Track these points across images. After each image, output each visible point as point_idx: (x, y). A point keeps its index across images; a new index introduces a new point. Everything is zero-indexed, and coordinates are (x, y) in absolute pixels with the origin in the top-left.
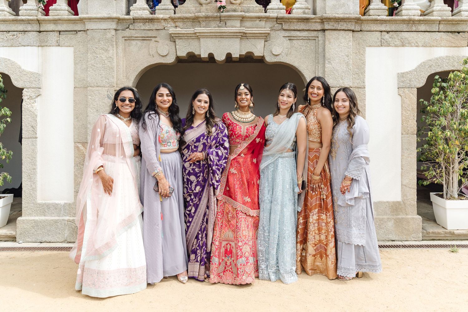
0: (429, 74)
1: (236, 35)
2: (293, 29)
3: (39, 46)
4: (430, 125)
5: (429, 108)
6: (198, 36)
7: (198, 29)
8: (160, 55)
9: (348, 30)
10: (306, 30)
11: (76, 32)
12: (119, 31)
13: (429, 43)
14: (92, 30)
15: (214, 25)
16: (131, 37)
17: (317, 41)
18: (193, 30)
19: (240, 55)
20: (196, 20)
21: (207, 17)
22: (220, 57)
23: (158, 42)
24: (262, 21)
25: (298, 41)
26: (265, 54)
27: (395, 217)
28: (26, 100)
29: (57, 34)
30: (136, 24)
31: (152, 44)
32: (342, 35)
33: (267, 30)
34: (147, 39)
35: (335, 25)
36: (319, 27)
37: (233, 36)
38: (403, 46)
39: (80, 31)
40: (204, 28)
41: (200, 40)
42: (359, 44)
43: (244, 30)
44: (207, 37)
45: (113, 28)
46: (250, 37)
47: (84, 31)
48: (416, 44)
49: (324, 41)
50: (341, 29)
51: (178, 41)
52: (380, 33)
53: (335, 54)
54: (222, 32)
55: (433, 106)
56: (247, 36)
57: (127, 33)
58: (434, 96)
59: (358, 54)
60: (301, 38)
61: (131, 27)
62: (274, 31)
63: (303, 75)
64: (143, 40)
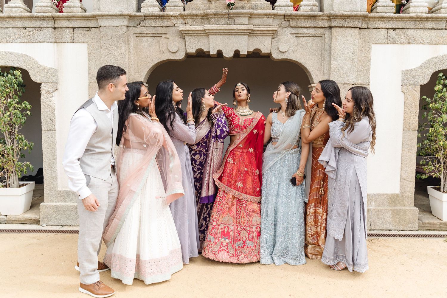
0: (433, 72)
1: (245, 33)
2: (301, 26)
3: (54, 43)
4: (431, 121)
5: (431, 105)
6: (207, 33)
7: (207, 26)
8: (170, 51)
9: (355, 27)
10: (313, 27)
11: (89, 28)
12: (130, 28)
13: (435, 40)
14: (105, 26)
15: (223, 22)
16: (142, 34)
17: (323, 39)
18: (203, 27)
19: (247, 52)
20: (205, 17)
21: (216, 14)
22: (228, 54)
23: (169, 39)
24: (269, 18)
25: (305, 38)
26: (272, 51)
27: (393, 208)
28: (44, 94)
29: (71, 30)
30: (147, 21)
31: (163, 40)
32: (348, 32)
33: (274, 27)
34: (158, 35)
35: (342, 22)
36: (326, 24)
37: (242, 33)
38: (409, 43)
39: (93, 28)
40: (213, 25)
41: (209, 37)
42: (365, 41)
43: (251, 27)
44: (216, 34)
45: (125, 25)
46: (258, 34)
47: (97, 27)
48: (422, 42)
49: (331, 38)
50: (348, 26)
51: (187, 38)
52: (387, 30)
53: (341, 52)
54: (231, 30)
55: (435, 104)
56: (255, 33)
57: (138, 30)
58: (437, 94)
59: (364, 51)
60: (308, 35)
61: (142, 24)
62: (281, 28)
63: (309, 72)
64: (153, 36)
